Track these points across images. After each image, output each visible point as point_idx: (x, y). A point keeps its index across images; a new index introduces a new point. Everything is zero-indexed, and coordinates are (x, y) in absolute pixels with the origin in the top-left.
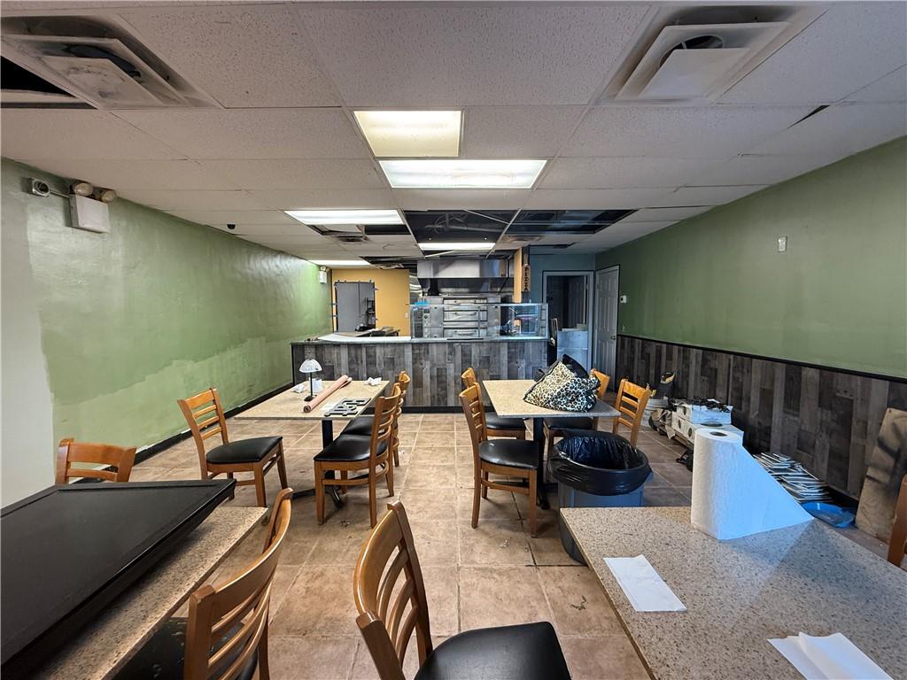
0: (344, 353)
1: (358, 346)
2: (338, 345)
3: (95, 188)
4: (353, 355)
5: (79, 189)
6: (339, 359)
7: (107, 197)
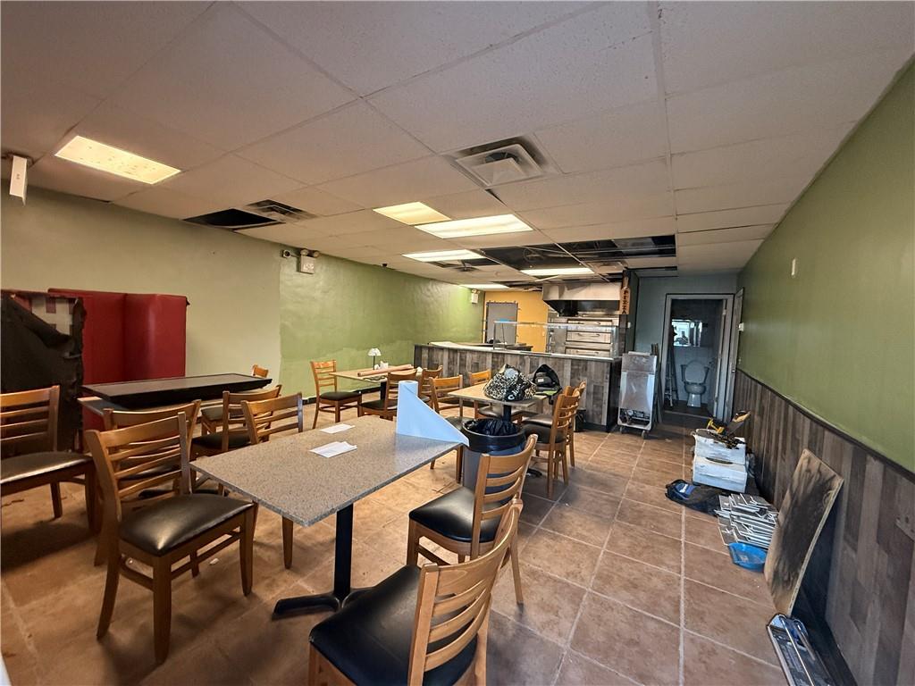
0: (446, 355)
1: (455, 351)
2: (442, 349)
3: (310, 251)
4: (451, 357)
5: (303, 253)
6: (442, 359)
7: (315, 255)
